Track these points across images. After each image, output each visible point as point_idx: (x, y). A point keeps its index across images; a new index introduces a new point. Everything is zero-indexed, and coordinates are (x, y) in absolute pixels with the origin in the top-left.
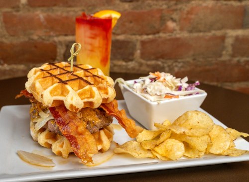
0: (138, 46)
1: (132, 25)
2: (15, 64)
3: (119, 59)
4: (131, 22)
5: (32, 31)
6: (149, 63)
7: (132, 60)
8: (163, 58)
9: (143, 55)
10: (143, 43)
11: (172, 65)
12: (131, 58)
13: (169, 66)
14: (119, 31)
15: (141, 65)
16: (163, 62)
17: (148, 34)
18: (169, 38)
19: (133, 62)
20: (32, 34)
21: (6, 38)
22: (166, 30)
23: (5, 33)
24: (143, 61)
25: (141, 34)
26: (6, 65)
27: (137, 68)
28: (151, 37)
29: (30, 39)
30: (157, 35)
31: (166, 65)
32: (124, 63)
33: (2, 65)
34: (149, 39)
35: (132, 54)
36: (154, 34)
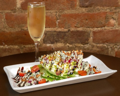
0: (91, 34)
1: (87, 21)
2: (12, 45)
3: (79, 43)
4: (87, 20)
5: (24, 25)
6: (98, 45)
7: (87, 44)
8: (107, 43)
9: (94, 41)
10: (94, 33)
11: (113, 47)
12: (86, 42)
13: (111, 48)
14: (79, 25)
15: (93, 46)
16: (107, 45)
17: (97, 28)
18: (111, 30)
19: (88, 45)
20: (24, 26)
21: (6, 29)
22: (109, 25)
23: (7, 25)
24: (94, 44)
25: (93, 27)
26: (6, 46)
27: (90, 48)
28: (99, 29)
29: (22, 29)
30: (103, 28)
31: (109, 47)
32: (82, 45)
33: (4, 45)
34: (98, 30)
35: (88, 40)
36: (102, 27)
